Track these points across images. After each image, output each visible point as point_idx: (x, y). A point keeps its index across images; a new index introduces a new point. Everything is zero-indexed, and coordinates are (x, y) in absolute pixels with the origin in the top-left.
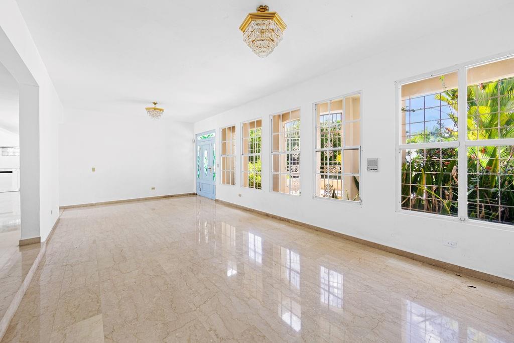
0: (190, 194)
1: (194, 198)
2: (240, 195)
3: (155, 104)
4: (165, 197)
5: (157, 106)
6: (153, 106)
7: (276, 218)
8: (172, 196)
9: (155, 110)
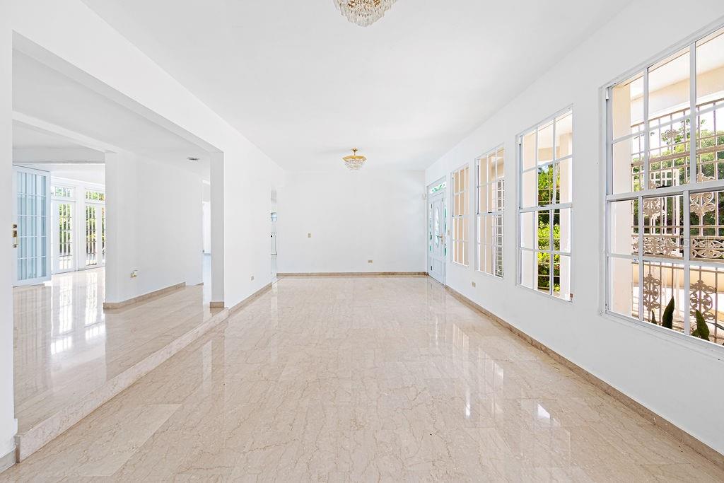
0: (419, 274)
1: (425, 279)
2: (474, 284)
3: (355, 151)
4: (385, 274)
5: (358, 154)
6: (352, 154)
7: (525, 339)
8: (393, 274)
9: (355, 159)
